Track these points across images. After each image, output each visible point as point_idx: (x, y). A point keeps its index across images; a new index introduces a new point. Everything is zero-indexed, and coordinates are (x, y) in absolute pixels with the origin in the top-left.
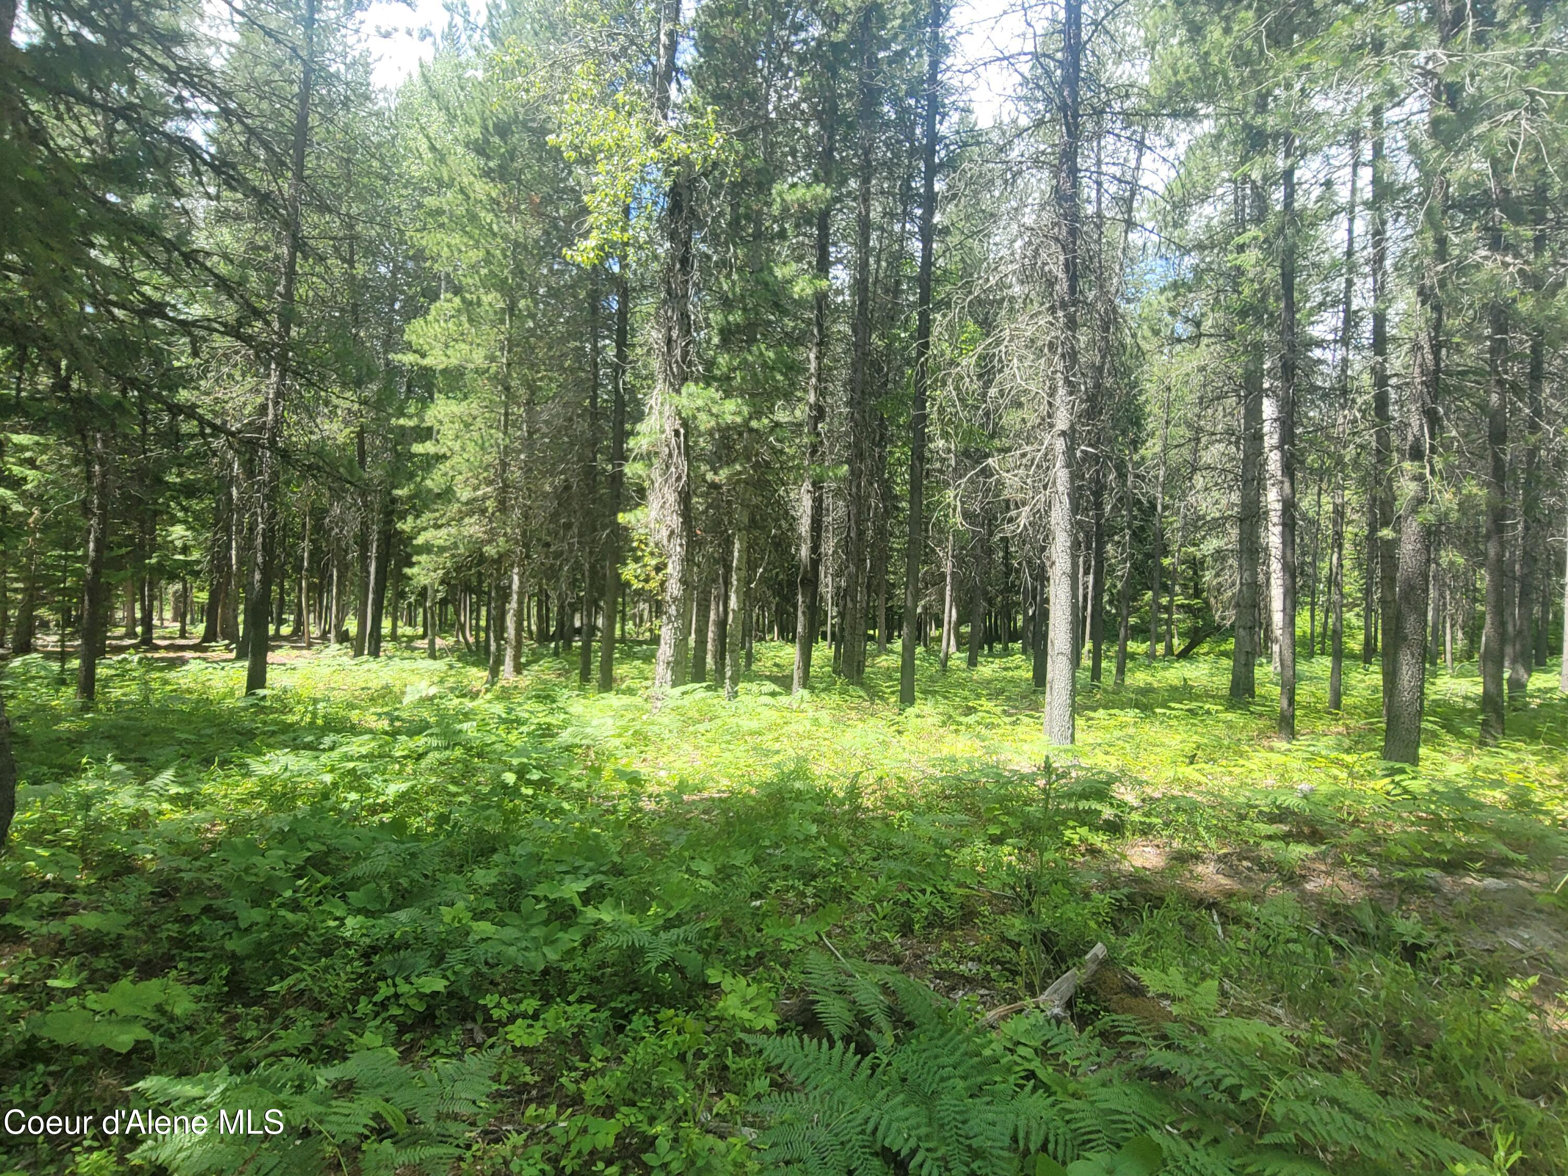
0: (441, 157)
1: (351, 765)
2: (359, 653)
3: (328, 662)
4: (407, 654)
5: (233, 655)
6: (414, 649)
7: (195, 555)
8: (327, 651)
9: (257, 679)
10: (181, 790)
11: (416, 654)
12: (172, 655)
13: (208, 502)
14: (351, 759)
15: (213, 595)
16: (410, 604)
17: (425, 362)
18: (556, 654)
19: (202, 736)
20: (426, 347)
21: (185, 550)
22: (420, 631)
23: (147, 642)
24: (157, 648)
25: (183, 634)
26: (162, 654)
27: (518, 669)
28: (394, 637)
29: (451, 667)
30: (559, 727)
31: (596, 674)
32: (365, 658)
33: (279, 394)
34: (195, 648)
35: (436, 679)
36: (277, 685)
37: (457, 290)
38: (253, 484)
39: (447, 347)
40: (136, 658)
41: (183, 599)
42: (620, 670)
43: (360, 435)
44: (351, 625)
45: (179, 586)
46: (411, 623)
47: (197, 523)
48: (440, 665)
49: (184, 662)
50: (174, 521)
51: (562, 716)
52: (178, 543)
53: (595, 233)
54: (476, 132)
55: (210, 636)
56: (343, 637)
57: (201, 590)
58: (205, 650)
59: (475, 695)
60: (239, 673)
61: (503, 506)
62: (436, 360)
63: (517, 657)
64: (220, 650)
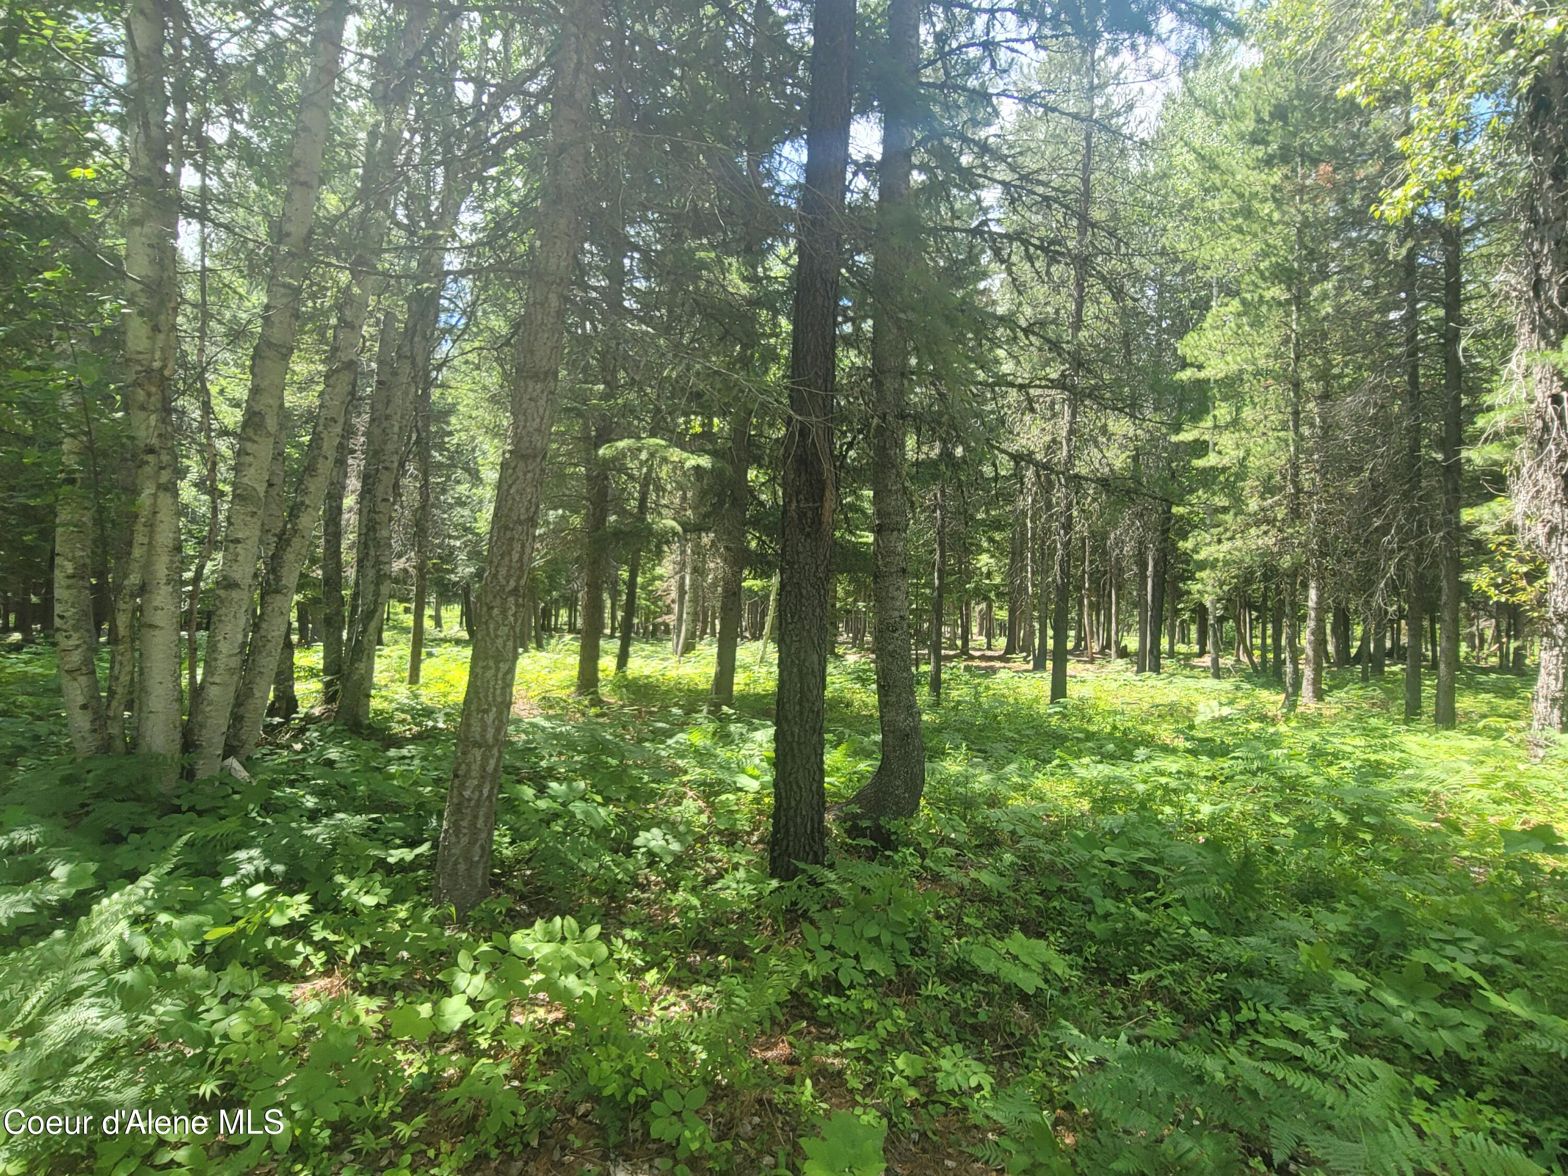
0: (1210, 163)
1: (1163, 780)
2: (1141, 669)
3: (1115, 676)
4: (1187, 672)
5: (1030, 666)
6: (1193, 667)
7: (997, 580)
8: (1110, 667)
9: (1059, 689)
10: (1019, 780)
11: (1196, 672)
12: (984, 664)
13: (1008, 534)
14: (1162, 774)
15: (1012, 612)
16: (1183, 621)
17: (1202, 375)
18: (1365, 679)
19: (1023, 736)
20: (1201, 359)
21: (989, 575)
22: (1196, 648)
23: (965, 652)
24: (972, 658)
25: (989, 647)
26: (977, 663)
27: (1319, 695)
28: (1172, 654)
29: (1238, 688)
30: (1391, 766)
31: (1429, 707)
32: (1147, 674)
33: (1071, 432)
34: (1000, 658)
35: (1224, 700)
36: (1075, 696)
37: (1233, 293)
38: (1051, 516)
39: (1223, 353)
40: (962, 666)
41: (987, 617)
42: (1465, 703)
43: (1135, 459)
44: (1132, 642)
45: (983, 605)
46: (1185, 639)
47: (997, 549)
48: (1227, 684)
49: (994, 671)
50: (981, 551)
51: (1398, 755)
52: (984, 570)
53: (1413, 179)
54: (1248, 125)
55: (1010, 649)
56: (1123, 653)
57: (1001, 608)
58: (1008, 661)
59: (1273, 721)
60: (1042, 683)
61: (1296, 514)
62: (1215, 370)
63: (1316, 681)
64: (1019, 661)
